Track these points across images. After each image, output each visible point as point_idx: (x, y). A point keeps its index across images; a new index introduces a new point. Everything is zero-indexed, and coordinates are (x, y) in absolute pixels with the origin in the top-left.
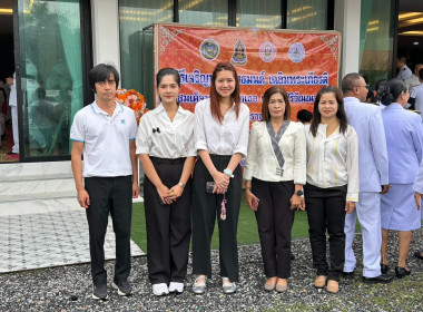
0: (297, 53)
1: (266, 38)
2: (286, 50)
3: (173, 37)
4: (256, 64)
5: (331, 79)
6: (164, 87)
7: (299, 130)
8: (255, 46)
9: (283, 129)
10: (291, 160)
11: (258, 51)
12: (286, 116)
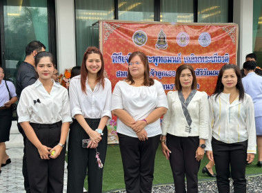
0: (205, 40)
1: (182, 29)
2: (196, 38)
3: (113, 30)
4: (174, 48)
5: (231, 58)
6: (42, 66)
7: (203, 97)
8: (173, 35)
9: (191, 96)
10: (197, 120)
11: (175, 38)
12: (193, 86)
